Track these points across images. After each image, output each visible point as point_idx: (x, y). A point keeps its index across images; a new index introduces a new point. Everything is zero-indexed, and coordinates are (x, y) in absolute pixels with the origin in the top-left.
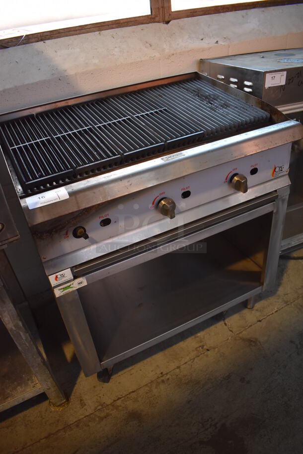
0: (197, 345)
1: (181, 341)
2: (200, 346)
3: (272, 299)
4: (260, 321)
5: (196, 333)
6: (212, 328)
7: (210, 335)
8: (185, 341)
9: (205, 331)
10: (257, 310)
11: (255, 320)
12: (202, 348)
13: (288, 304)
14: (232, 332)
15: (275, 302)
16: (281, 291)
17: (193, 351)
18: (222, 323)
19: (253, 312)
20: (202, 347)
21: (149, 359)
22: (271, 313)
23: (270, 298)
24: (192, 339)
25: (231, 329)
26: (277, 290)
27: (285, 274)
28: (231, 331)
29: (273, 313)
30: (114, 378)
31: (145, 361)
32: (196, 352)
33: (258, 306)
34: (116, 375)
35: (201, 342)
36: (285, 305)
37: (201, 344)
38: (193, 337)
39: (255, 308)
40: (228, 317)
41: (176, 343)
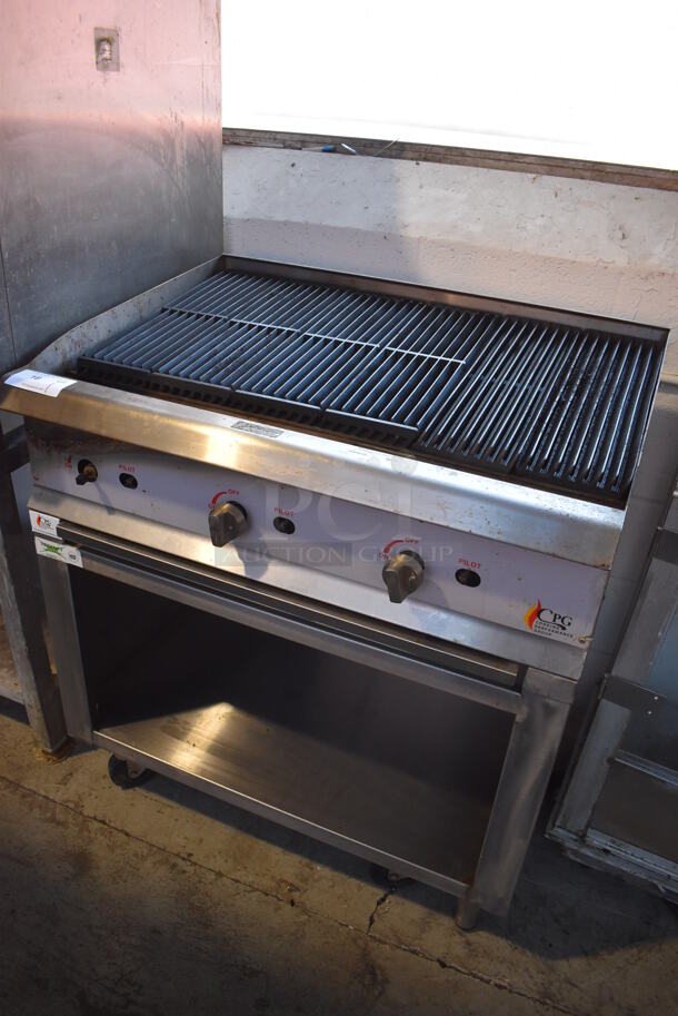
0: (290, 877)
1: (280, 845)
2: (291, 885)
3: (527, 960)
4: (443, 965)
5: (320, 862)
6: (353, 882)
7: (333, 887)
8: (287, 853)
9: (336, 873)
10: (468, 943)
11: (438, 953)
12: (290, 891)
13: (544, 1004)
14: (371, 924)
15: (527, 970)
16: (574, 966)
17: (273, 878)
18: (380, 893)
19: (457, 938)
20: (293, 888)
21: (207, 820)
22: (485, 977)
23: (528, 953)
24: (300, 862)
25: (376, 918)
26: (566, 956)
27: (635, 951)
28: (372, 920)
29: (488, 982)
30: (138, 793)
31: (199, 816)
32: (273, 884)
33: (482, 938)
34: (144, 792)
35: (305, 880)
36: (537, 997)
37: (297, 883)
38: (305, 861)
39: (472, 937)
40: (405, 896)
41: (270, 840)
